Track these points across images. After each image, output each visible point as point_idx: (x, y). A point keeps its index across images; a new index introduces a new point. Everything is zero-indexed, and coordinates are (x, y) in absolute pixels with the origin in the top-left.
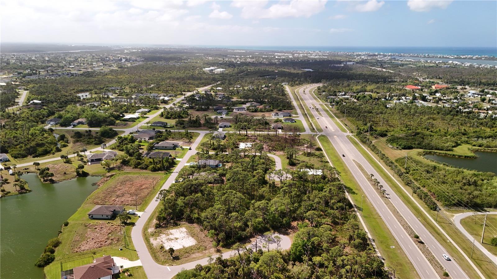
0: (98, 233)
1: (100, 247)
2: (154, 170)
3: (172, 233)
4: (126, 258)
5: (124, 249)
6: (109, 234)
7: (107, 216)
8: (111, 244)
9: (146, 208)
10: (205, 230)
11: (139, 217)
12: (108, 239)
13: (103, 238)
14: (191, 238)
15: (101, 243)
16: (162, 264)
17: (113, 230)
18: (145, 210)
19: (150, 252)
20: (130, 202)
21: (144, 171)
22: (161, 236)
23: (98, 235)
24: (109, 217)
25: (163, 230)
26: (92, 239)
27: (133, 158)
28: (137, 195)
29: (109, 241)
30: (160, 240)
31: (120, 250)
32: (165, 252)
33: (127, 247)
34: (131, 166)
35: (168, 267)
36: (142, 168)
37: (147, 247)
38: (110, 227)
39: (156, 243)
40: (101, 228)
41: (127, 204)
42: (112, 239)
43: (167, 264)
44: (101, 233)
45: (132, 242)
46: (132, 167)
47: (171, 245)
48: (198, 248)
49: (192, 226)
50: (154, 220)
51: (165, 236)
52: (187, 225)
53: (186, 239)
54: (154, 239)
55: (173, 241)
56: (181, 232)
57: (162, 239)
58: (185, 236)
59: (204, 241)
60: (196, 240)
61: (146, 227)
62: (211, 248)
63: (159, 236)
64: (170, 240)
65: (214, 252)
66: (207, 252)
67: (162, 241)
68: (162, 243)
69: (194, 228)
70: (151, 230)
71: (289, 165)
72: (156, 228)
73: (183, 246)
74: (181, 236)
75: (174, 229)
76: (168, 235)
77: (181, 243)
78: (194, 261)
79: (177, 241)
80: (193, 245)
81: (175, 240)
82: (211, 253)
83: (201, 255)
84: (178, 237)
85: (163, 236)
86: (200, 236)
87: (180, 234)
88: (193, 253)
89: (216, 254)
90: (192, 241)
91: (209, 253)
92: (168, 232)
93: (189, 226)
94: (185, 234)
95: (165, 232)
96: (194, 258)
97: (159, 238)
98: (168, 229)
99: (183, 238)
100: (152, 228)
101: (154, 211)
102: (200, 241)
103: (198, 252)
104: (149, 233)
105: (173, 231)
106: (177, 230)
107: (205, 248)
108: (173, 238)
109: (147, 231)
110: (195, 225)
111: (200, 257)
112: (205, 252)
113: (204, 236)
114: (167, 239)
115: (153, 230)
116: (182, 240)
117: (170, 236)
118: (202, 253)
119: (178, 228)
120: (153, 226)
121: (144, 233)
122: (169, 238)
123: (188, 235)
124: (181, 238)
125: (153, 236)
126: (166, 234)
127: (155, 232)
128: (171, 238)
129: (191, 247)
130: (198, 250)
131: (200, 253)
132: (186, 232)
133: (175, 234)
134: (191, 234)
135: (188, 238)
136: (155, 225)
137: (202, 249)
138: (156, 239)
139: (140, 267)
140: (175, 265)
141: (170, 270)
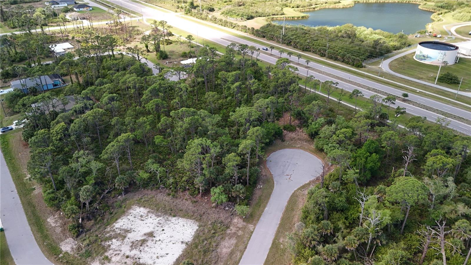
10: (177, 192)
11: (2, 230)
14: (175, 218)
47: (158, 255)
48: (213, 231)
49: (146, 196)
50: (48, 220)
51: (119, 243)
52: (135, 199)
53: (167, 226)
54: (103, 261)
55: (149, 243)
56: (139, 217)
57: (121, 251)
58: (160, 222)
59: (204, 213)
60: (190, 219)
61: (47, 245)
62: (231, 219)
63: (106, 249)
64: (141, 245)
65: (245, 224)
66: (233, 229)
67: (127, 257)
68: (132, 260)
69: (154, 199)
70: (70, 246)
71: (162, 59)
72: (77, 237)
73: (182, 242)
74: (153, 226)
75: (119, 218)
76: (122, 235)
77: (172, 239)
78: (238, 259)
79: (158, 239)
80: (197, 230)
81: (151, 238)
82: (244, 229)
83: (233, 241)
84: (148, 230)
85: (115, 243)
86: (184, 208)
87: (145, 222)
88: (217, 245)
89: (255, 225)
90: (185, 225)
91: (240, 229)
92: (114, 231)
93: (138, 199)
94: (154, 216)
95: (108, 232)
96: (232, 253)
97: (111, 252)
98: (107, 225)
99: (162, 227)
100: (66, 239)
101: (23, 203)
102: (199, 217)
103: (222, 238)
104: (72, 253)
105: (121, 223)
106: (129, 217)
107: (224, 226)
108: (143, 238)
109: (61, 252)
110: (149, 193)
111: (236, 245)
112: (233, 231)
113: (191, 204)
114: (131, 246)
115: (73, 244)
116: (164, 232)
117: (129, 235)
118: (231, 236)
119: (124, 212)
120: (64, 234)
121: (59, 259)
122: (133, 243)
123: (160, 216)
124: (157, 228)
125: (90, 256)
126: (116, 237)
127: (88, 245)
128: (139, 239)
129: (197, 236)
130: (217, 235)
131: (227, 238)
132: (149, 212)
133: (132, 227)
134: (165, 213)
135: (169, 222)
136: (64, 230)
137: (220, 228)
138: (107, 258)
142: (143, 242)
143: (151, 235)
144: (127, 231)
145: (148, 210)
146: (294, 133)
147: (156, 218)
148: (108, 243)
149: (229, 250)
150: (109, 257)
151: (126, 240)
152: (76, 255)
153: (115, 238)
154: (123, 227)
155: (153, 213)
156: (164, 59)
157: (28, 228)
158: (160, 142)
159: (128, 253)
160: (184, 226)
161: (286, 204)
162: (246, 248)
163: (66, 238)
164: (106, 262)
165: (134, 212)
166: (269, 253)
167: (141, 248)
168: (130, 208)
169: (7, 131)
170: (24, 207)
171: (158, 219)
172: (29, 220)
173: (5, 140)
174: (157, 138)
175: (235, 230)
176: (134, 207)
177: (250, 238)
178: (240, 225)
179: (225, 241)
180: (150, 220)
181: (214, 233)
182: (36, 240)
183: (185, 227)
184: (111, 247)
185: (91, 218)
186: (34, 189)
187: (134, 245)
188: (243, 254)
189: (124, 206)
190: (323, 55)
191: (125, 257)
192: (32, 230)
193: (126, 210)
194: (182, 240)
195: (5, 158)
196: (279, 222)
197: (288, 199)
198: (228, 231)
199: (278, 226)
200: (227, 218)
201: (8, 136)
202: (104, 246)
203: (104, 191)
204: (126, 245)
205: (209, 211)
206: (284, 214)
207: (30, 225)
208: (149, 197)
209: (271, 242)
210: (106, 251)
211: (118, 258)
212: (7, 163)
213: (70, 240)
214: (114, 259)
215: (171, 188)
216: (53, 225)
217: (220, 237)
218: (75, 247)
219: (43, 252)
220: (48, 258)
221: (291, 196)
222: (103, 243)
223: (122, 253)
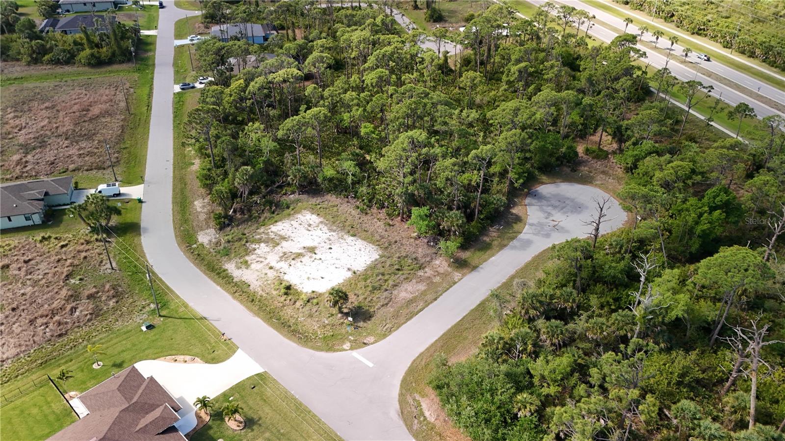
0: (24, 284)
1: (60, 336)
2: (97, 63)
3: (282, 233)
4: (188, 358)
5: (157, 321)
6: (68, 277)
7: (27, 219)
8: (96, 314)
9: (144, 171)
10: (370, 207)
11: (140, 201)
12: (74, 296)
13: (52, 298)
14: (352, 238)
15: (57, 318)
16: (330, 349)
17: (76, 262)
18: (146, 178)
19: (258, 315)
20: (79, 162)
21: (67, 69)
22: (257, 251)
23: (29, 290)
24: (37, 219)
25: (247, 229)
26: (13, 309)
27: (15, 36)
28: (89, 137)
29: (84, 308)
30: (262, 265)
31: (144, 328)
32: (308, 301)
33: (163, 313)
34: (18, 60)
35: (355, 354)
36: (57, 62)
37: (234, 298)
38: (57, 254)
39: (255, 276)
40: (26, 262)
41: (72, 167)
42: (90, 297)
43: (344, 343)
44: (36, 283)
45: (172, 291)
46: (23, 63)
47: (310, 276)
48: (396, 267)
49: (326, 203)
50: (196, 203)
51: (267, 249)
52: (310, 203)
53: (338, 245)
54: (240, 265)
55: (306, 259)
56: (306, 226)
57: (266, 259)
58: (331, 238)
59: (396, 242)
60: (373, 244)
61: (184, 230)
62: (432, 259)
63: (248, 252)
64: (293, 259)
65: (449, 269)
66: (429, 272)
67: (271, 268)
68: (275, 273)
69: (335, 209)
70: (209, 238)
71: (432, 21)
72: (221, 229)
73: (349, 269)
74: (319, 240)
75: (281, 220)
76: (274, 242)
77: (337, 262)
78: (416, 310)
79: (318, 257)
80: (376, 260)
81: (310, 254)
82: (445, 275)
83: (422, 287)
84: (309, 244)
85: (262, 248)
86: (371, 229)
87: (310, 233)
88: (395, 286)
89: (464, 275)
90: (363, 250)
91: (439, 274)
92: (267, 234)
93: (314, 203)
94: (325, 229)
95: (260, 234)
96: (411, 302)
97: (254, 257)
98: (262, 225)
99: (330, 244)
100: (207, 229)
101: (174, 177)
102: (386, 245)
103: (407, 278)
104: (208, 246)
105: (280, 227)
106: (292, 222)
107: (417, 264)
108: (300, 251)
109: (196, 242)
110: (332, 199)
111: (424, 293)
112: (426, 275)
113: (383, 226)
114: (281, 257)
115: (213, 237)
116: (330, 251)
117: (284, 244)
118: (421, 280)
119: (289, 215)
120: (207, 223)
121: (191, 249)
122: (285, 254)
123: (334, 231)
124: (323, 244)
125: (227, 255)
126: (266, 242)
127: (229, 242)
128: (294, 252)
129: (373, 267)
130: (401, 272)
131: (414, 281)
132: (321, 222)
133: (292, 235)
134: (343, 228)
135: (342, 241)
136: (210, 218)
137: (409, 266)
138: (246, 262)
139: (262, 377)
140: (371, 339)
141: (371, 365)
142: (299, 255)
143: (312, 250)
144: (284, 238)
145: (321, 219)
146: (599, 163)
147: (327, 231)
148: (253, 246)
149: (410, 296)
150: (249, 263)
151: (279, 247)
152: (212, 250)
155: (326, 225)
156: (435, 21)
157: (170, 206)
158: (367, 133)
159: (273, 264)
160: (360, 250)
161: (530, 259)
162: (435, 299)
163: (208, 227)
164: (243, 267)
165: (302, 218)
166: (466, 315)
167: (293, 262)
168: (299, 212)
169: (188, 89)
170: (174, 181)
171: (330, 234)
172: (174, 198)
173: (182, 99)
174: (365, 127)
175: (431, 274)
176: (304, 212)
177: (448, 289)
178: (441, 270)
179: (410, 283)
180: (319, 232)
181: (398, 270)
182: (174, 221)
183: (362, 252)
184: (256, 252)
185: (245, 211)
186: (193, 164)
187: (284, 257)
188: (427, 306)
189: (291, 208)
190: (727, 46)
191: (268, 267)
192: (173, 209)
193: (292, 212)
194: (349, 267)
195: (174, 121)
196: (504, 281)
197: (537, 253)
198: (420, 273)
199: (499, 285)
200: (425, 256)
201: (187, 95)
202: (248, 248)
203: (274, 183)
204: (276, 254)
205: (404, 241)
207: (173, 203)
208: (330, 204)
209: (478, 303)
210: (247, 254)
211: (259, 266)
212: (174, 127)
213: (212, 231)
214: (253, 266)
215: (363, 200)
216: (199, 210)
217: (404, 276)
218: (214, 240)
219: (176, 236)
220: (178, 245)
221: (544, 251)
222: (248, 245)
223: (267, 261)
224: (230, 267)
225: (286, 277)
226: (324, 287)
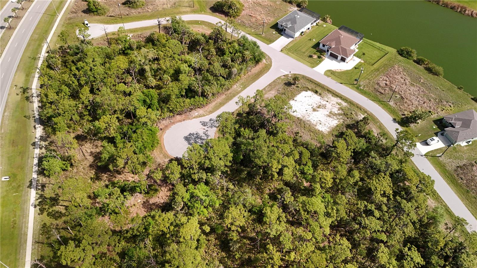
51: (333, 110)
53: (304, 113)
54: (341, 104)
55: (315, 106)
56: (322, 124)
58: (308, 118)
67: (327, 101)
68: (325, 99)
69: (312, 136)
73: (296, 101)
74: (313, 115)
75: (335, 127)
76: (332, 114)
77: (302, 104)
78: (268, 87)
79: (311, 107)
83: (266, 96)
84: (316, 113)
85: (336, 110)
87: (318, 119)
88: (277, 96)
92: (338, 119)
93: (324, 139)
94: (312, 122)
95: (341, 118)
97: (337, 107)
98: (343, 123)
99: (307, 113)
104: (360, 113)
105: (334, 122)
106: (329, 126)
110: (315, 142)
116: (307, 109)
117: (328, 113)
119: (333, 130)
123: (308, 121)
124: (311, 113)
128: (322, 109)
132: (316, 126)
133: (326, 118)
134: (304, 122)
139: (313, 67)
140: (283, 77)
141: (281, 70)
142: (319, 107)
143: (314, 110)
144: (329, 116)
145: (316, 127)
147: (311, 120)
148: (340, 112)
149: (271, 92)
150: (337, 104)
151: (329, 111)
152: (357, 112)
153: (335, 114)
154: (332, 119)
155: (313, 124)
159: (327, 103)
165: (325, 128)
167: (320, 104)
168: (329, 132)
176: (326, 133)
180: (316, 119)
182: (386, 128)
187: (324, 107)
189: (334, 135)
204: (329, 108)
206: (228, 101)
209: (246, 89)
211: (332, 102)
214: (335, 103)
220: (373, 114)
222: (343, 113)
223: (331, 104)
224: (344, 104)
225: (319, 97)
226: (304, 93)
